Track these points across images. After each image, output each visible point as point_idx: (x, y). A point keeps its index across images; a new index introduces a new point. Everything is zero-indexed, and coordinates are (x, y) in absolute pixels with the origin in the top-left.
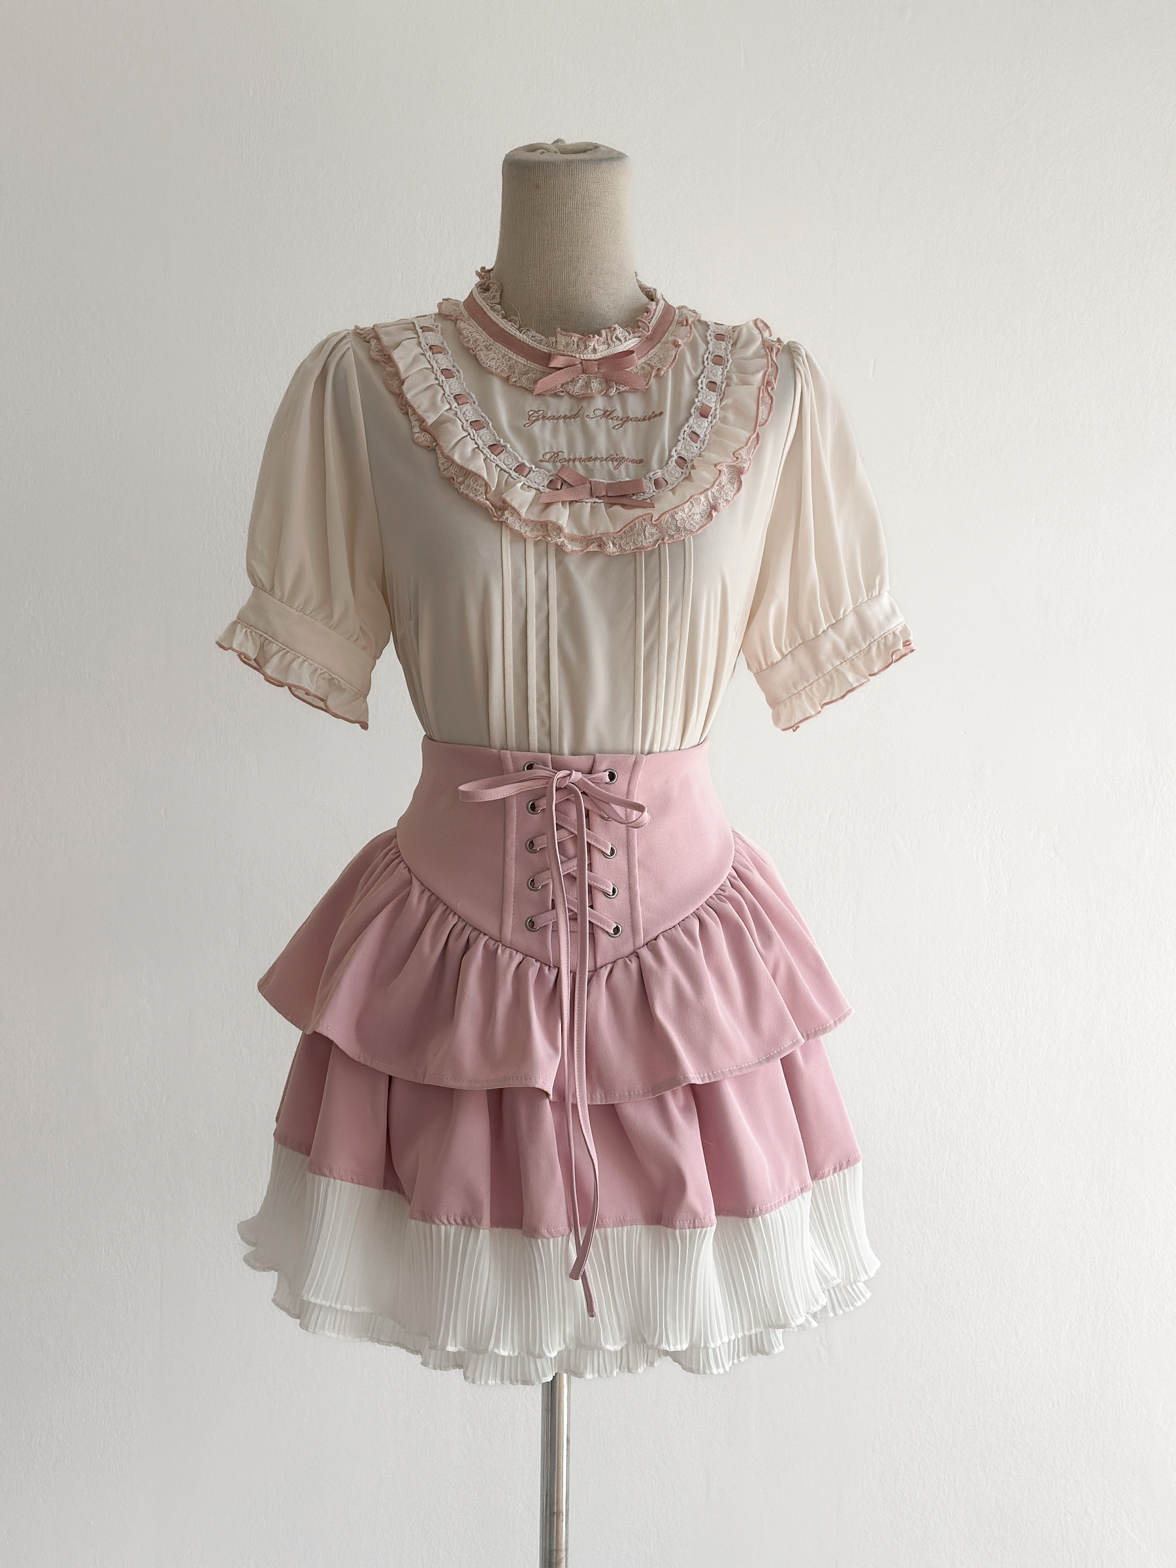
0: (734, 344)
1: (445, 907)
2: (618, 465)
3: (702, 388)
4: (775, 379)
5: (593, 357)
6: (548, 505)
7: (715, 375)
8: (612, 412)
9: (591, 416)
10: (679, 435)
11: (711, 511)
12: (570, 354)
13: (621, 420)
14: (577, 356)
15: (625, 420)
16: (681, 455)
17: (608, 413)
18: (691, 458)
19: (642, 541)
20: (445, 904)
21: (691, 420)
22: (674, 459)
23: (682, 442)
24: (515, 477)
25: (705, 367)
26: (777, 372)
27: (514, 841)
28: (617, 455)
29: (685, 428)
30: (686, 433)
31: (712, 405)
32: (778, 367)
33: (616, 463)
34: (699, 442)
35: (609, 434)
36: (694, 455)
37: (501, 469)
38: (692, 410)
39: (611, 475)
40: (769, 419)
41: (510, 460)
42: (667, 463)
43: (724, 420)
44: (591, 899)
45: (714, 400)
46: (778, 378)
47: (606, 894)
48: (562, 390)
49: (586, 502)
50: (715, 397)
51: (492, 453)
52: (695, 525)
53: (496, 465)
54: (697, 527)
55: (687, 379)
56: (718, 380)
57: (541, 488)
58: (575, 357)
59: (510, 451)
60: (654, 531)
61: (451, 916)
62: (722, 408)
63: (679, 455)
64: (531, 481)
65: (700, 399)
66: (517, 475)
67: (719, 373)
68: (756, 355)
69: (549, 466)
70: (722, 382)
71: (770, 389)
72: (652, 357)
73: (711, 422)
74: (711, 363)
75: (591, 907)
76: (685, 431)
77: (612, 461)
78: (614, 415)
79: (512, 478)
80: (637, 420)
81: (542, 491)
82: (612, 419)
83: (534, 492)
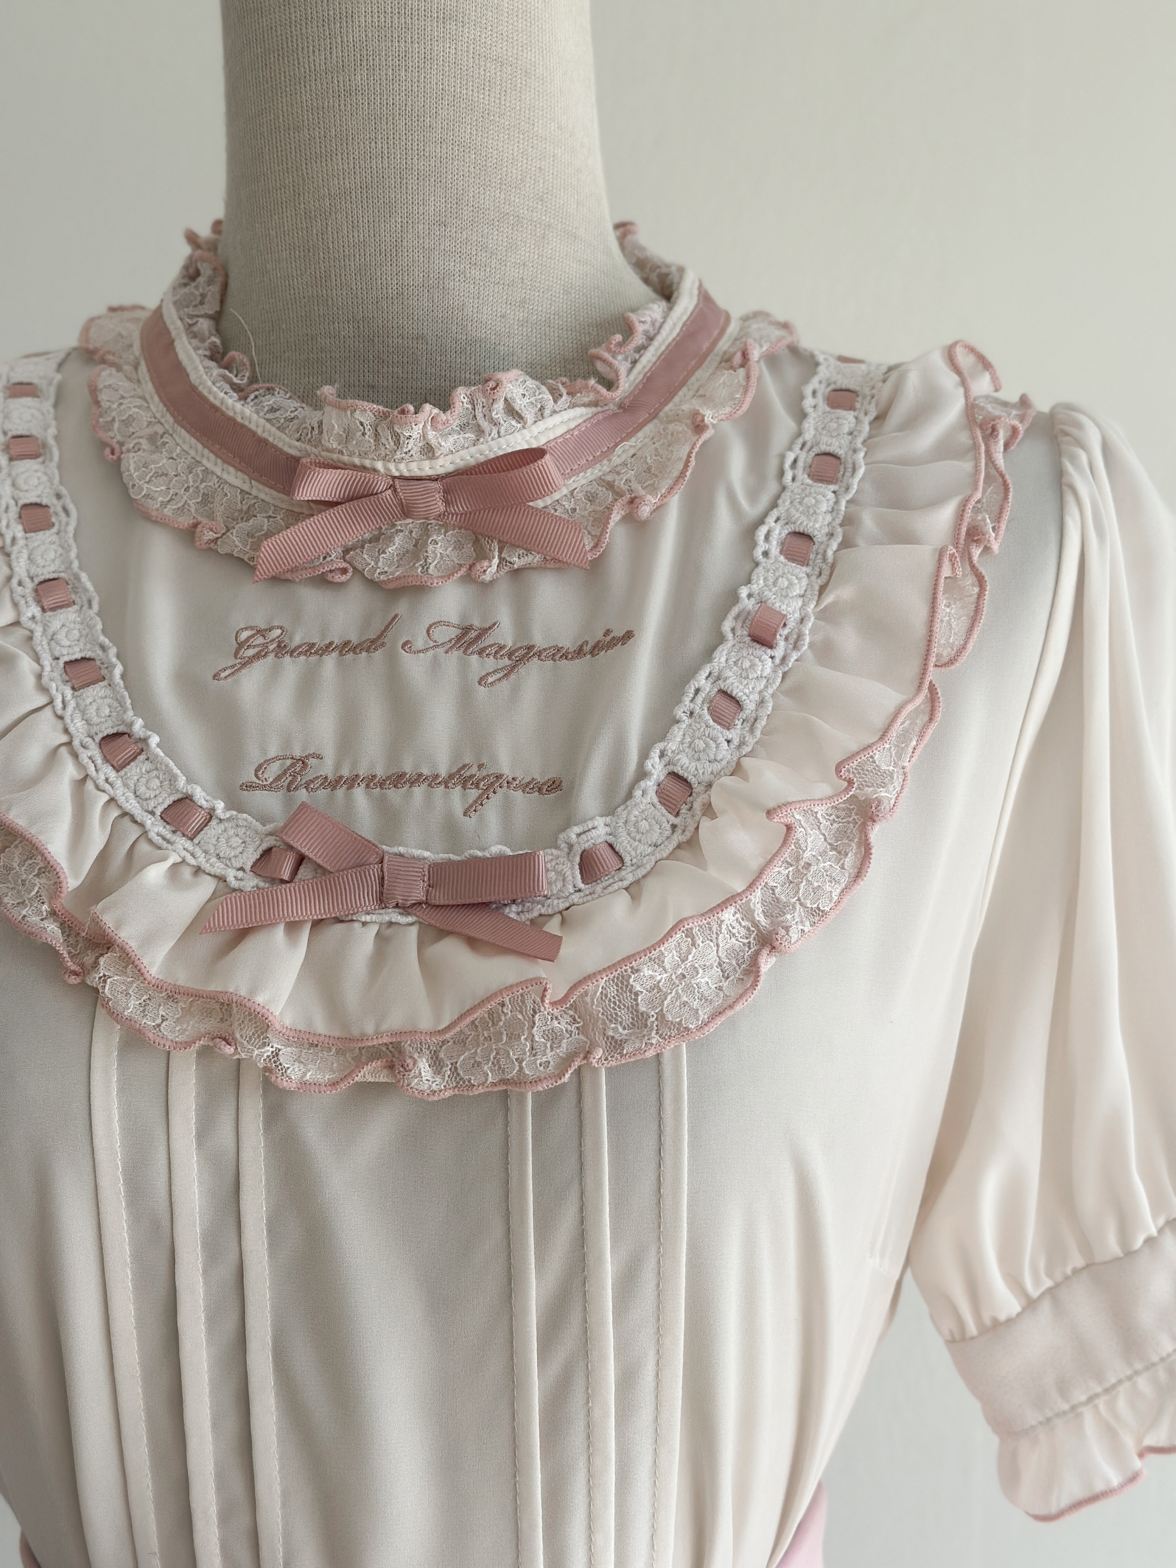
0: (880, 418)
2: (479, 802)
3: (766, 554)
4: (998, 519)
5: (427, 468)
6: (243, 934)
7: (811, 512)
8: (484, 631)
9: (420, 643)
10: (679, 701)
11: (757, 954)
12: (357, 461)
13: (510, 655)
14: (379, 465)
15: (523, 654)
16: (678, 770)
17: (473, 634)
18: (707, 778)
19: (520, 1061)
21: (721, 657)
22: (650, 784)
23: (684, 726)
24: (158, 840)
25: (784, 488)
26: (1006, 497)
28: (480, 766)
29: (701, 680)
30: (699, 699)
31: (791, 608)
32: (1009, 481)
33: (474, 793)
34: (739, 723)
35: (465, 700)
36: (716, 767)
37: (125, 814)
38: (727, 626)
39: (452, 833)
40: (970, 646)
41: (155, 783)
42: (629, 795)
43: (826, 652)
45: (797, 591)
46: (1006, 517)
48: (345, 565)
49: (364, 924)
50: (805, 582)
51: (106, 760)
52: (695, 1004)
53: (112, 800)
54: (703, 1015)
55: (724, 526)
56: (818, 526)
57: (231, 875)
58: (375, 470)
59: (157, 756)
60: (562, 1025)
62: (825, 615)
63: (671, 768)
64: (206, 852)
65: (755, 587)
66: (166, 831)
67: (824, 507)
68: (944, 450)
69: (272, 803)
70: (831, 535)
71: (976, 552)
72: (625, 464)
73: (784, 659)
74: (803, 477)
76: (697, 691)
77: (464, 788)
78: (488, 640)
79: (150, 841)
80: (559, 654)
81: (234, 884)
82: (480, 653)
83: (207, 887)
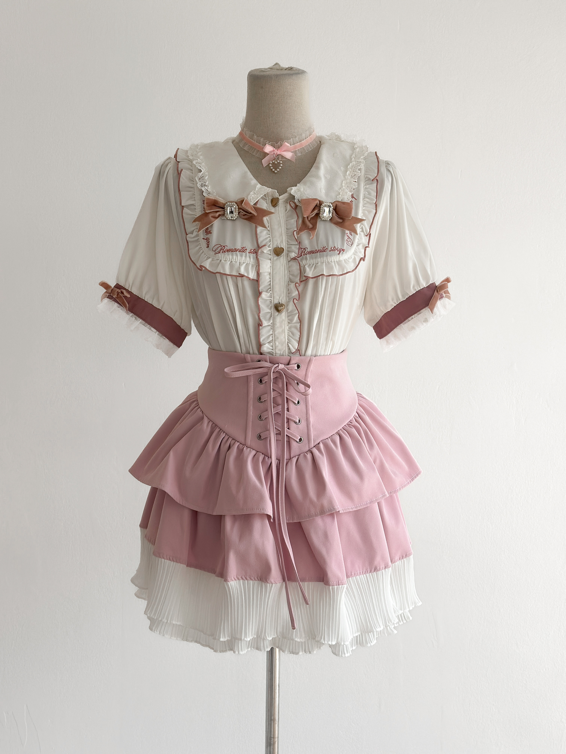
20: (219, 428)
27: (252, 396)
61: (222, 433)
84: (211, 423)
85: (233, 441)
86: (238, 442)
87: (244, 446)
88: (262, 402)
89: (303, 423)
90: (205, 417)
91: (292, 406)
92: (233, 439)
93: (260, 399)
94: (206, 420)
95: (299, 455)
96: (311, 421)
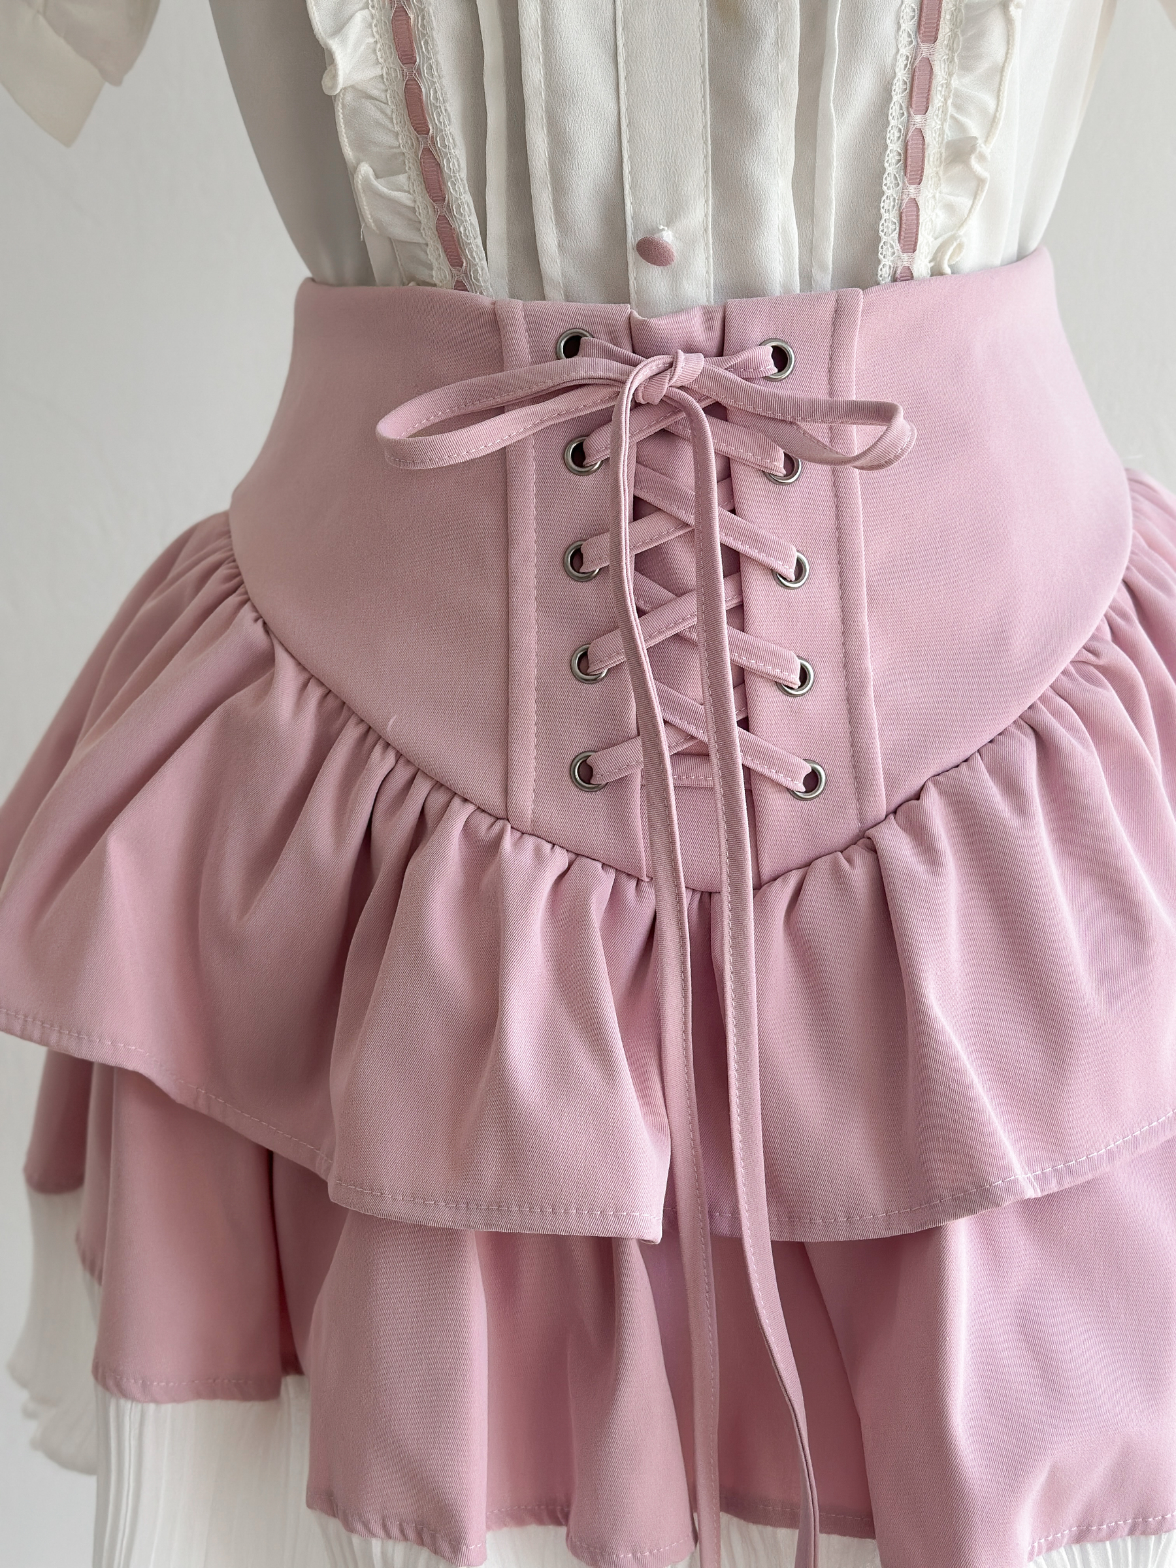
1: (361, 729)
20: (362, 721)
27: (534, 547)
44: (744, 702)
47: (783, 687)
61: (378, 749)
75: (745, 724)
84: (314, 694)
85: (439, 798)
86: (465, 800)
87: (499, 824)
88: (588, 577)
89: (827, 682)
90: (281, 656)
91: (759, 589)
92: (438, 785)
93: (576, 561)
94: (287, 675)
95: (808, 864)
96: (871, 675)
